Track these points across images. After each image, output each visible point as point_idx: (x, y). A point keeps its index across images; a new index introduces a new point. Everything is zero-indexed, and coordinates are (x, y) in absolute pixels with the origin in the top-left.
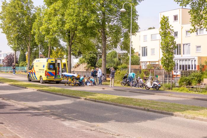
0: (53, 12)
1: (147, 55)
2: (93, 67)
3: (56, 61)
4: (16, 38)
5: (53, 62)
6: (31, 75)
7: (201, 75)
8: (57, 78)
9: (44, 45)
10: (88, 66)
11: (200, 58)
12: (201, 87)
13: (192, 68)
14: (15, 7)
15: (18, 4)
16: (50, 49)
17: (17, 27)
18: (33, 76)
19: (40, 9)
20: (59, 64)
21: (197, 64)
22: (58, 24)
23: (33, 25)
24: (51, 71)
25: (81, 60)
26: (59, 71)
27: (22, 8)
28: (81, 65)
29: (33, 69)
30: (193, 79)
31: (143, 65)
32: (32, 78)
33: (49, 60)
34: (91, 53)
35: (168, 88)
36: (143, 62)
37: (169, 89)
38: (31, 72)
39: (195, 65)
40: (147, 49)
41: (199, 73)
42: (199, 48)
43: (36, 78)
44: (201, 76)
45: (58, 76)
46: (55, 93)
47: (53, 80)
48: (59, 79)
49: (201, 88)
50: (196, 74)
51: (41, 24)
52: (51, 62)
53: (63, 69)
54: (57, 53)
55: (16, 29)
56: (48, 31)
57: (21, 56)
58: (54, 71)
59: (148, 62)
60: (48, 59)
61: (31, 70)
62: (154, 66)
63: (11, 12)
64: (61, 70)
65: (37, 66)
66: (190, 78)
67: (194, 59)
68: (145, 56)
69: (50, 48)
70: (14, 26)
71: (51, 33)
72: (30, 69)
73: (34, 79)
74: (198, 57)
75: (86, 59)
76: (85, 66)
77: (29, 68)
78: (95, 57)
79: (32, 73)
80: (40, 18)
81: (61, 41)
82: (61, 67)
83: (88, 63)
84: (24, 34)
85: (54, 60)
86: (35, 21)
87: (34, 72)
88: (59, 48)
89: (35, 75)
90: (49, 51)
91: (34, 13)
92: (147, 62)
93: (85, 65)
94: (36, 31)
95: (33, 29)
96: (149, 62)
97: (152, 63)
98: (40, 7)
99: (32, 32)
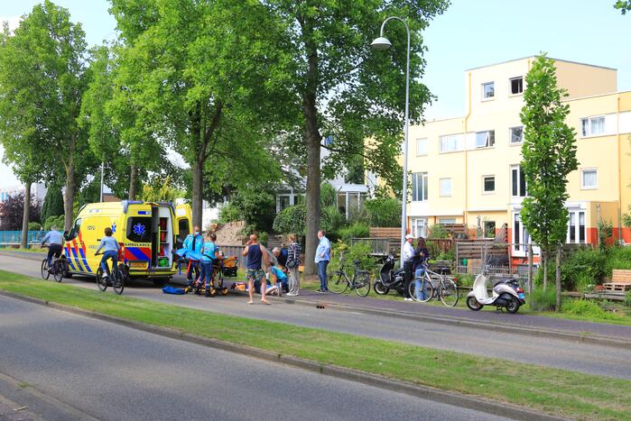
0: (146, 56)
1: (426, 198)
2: (264, 234)
3: (155, 210)
4: (30, 141)
5: (144, 213)
6: (72, 258)
7: (604, 257)
8: (157, 267)
9: (118, 163)
10: (249, 228)
11: (597, 206)
12: (610, 297)
13: (573, 237)
14: (27, 47)
15: (37, 36)
16: (136, 176)
17: (33, 107)
18: (77, 260)
19: (104, 51)
20: (164, 221)
21: (588, 226)
22: (160, 93)
23: (84, 100)
24: (139, 245)
25: (226, 213)
26: (165, 245)
27: (51, 50)
28: (227, 226)
29: (77, 239)
30: (579, 270)
31: (414, 227)
32: (74, 268)
33: (130, 207)
34: (257, 191)
35: (546, 305)
36: (413, 218)
37: (553, 308)
38: (72, 246)
39: (582, 228)
40: (426, 178)
41: (596, 253)
42: (592, 176)
43: (88, 268)
44: (602, 263)
45: (163, 261)
46: (152, 326)
47: (145, 273)
48: (165, 270)
49: (609, 300)
50: (588, 255)
51: (108, 96)
52: (140, 213)
53: (178, 236)
54: (158, 187)
55: (29, 114)
56: (128, 116)
57: (49, 199)
58: (149, 245)
59: (431, 217)
60: (129, 204)
61: (71, 242)
62: (452, 229)
63: (14, 61)
64: (170, 240)
65: (90, 228)
66: (572, 266)
67: (578, 208)
68: (420, 199)
69: (137, 171)
70: (23, 106)
71: (138, 122)
72: (68, 239)
73: (81, 269)
74: (592, 202)
75: (243, 209)
76: (240, 229)
77: (66, 233)
78: (270, 201)
79: (74, 250)
80: (106, 77)
81: (168, 150)
82: (173, 229)
83: (250, 221)
84: (55, 129)
85: (149, 208)
86: (88, 88)
87: (80, 246)
88: (163, 171)
89: (83, 256)
90: (132, 181)
91: (87, 65)
92: (427, 218)
93: (240, 226)
94: (93, 119)
95: (82, 111)
96: (435, 217)
97: (445, 222)
98: (105, 45)
99: (79, 120)
